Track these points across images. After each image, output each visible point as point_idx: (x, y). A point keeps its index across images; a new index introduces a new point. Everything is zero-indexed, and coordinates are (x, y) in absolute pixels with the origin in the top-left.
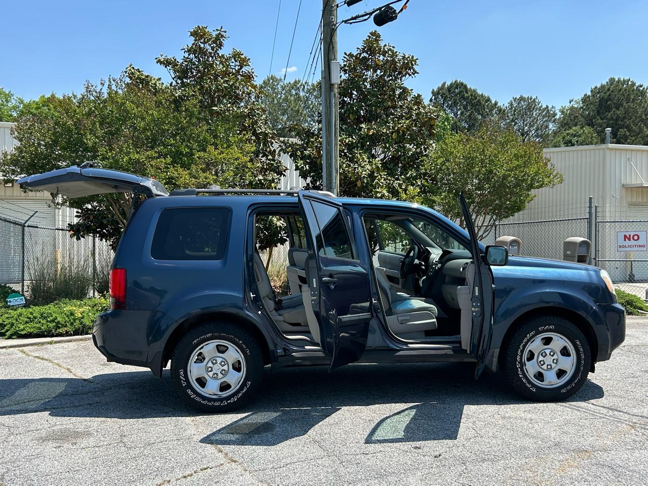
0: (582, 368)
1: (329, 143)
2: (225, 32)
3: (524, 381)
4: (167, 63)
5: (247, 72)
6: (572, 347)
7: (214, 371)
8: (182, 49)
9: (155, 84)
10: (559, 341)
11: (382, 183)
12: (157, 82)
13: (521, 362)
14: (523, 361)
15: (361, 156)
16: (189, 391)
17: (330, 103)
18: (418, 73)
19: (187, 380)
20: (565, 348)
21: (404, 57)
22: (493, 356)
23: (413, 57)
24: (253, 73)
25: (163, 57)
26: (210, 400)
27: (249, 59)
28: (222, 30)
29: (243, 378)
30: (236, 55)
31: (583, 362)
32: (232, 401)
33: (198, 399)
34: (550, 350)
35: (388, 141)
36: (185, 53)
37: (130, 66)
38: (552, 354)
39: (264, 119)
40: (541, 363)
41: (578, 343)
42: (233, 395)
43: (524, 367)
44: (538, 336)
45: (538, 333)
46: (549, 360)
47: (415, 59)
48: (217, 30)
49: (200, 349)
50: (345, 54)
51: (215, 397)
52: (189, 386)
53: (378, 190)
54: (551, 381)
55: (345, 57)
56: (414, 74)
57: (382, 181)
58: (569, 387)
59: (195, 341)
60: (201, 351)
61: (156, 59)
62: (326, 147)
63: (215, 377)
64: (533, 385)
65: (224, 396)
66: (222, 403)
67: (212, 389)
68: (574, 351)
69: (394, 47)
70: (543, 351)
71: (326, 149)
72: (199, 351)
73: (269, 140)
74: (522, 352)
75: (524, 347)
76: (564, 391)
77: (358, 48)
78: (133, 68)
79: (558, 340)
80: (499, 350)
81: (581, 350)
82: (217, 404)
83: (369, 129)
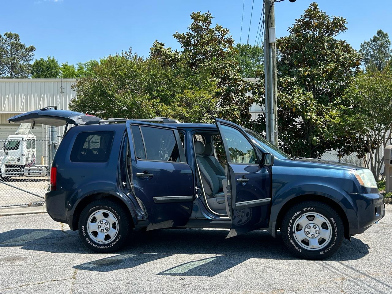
0: (336, 238)
1: (269, 83)
2: (211, 14)
3: (293, 244)
4: (179, 37)
5: (228, 39)
6: (329, 223)
7: (101, 228)
8: (188, 28)
9: (166, 52)
10: (320, 219)
11: (313, 109)
12: (167, 51)
13: (291, 231)
14: (293, 231)
15: (298, 90)
16: (87, 239)
17: (269, 56)
18: (347, 29)
19: (86, 232)
20: (324, 223)
21: (335, 19)
22: (272, 227)
23: (342, 18)
24: (232, 38)
25: (178, 34)
26: (98, 245)
27: (229, 30)
28: (209, 13)
29: (117, 233)
30: (218, 29)
31: (336, 234)
32: (110, 246)
33: (92, 244)
34: (313, 224)
35: (320, 79)
36: (189, 30)
37: (156, 41)
38: (315, 227)
39: (238, 69)
40: (307, 233)
41: (333, 220)
42: (111, 243)
43: (294, 235)
44: (304, 214)
45: (303, 212)
46: (312, 231)
47: (343, 19)
48: (206, 14)
49: (93, 215)
50: (296, 20)
51: (102, 243)
52: (87, 236)
53: (308, 114)
54: (314, 245)
55: (296, 22)
56: (344, 30)
57: (313, 107)
58: (326, 251)
59: (90, 210)
60: (94, 216)
61: (173, 35)
62: (268, 86)
63: (102, 231)
64: (300, 247)
65: (107, 243)
66: (105, 247)
67: (100, 239)
68: (331, 226)
69: (325, 13)
70: (308, 225)
71: (268, 87)
72: (93, 216)
73: (238, 82)
74: (292, 224)
75: (294, 221)
76: (322, 253)
77: (301, 16)
78: (158, 42)
79: (318, 218)
80: (275, 222)
81: (335, 225)
82: (102, 247)
83: (305, 72)
